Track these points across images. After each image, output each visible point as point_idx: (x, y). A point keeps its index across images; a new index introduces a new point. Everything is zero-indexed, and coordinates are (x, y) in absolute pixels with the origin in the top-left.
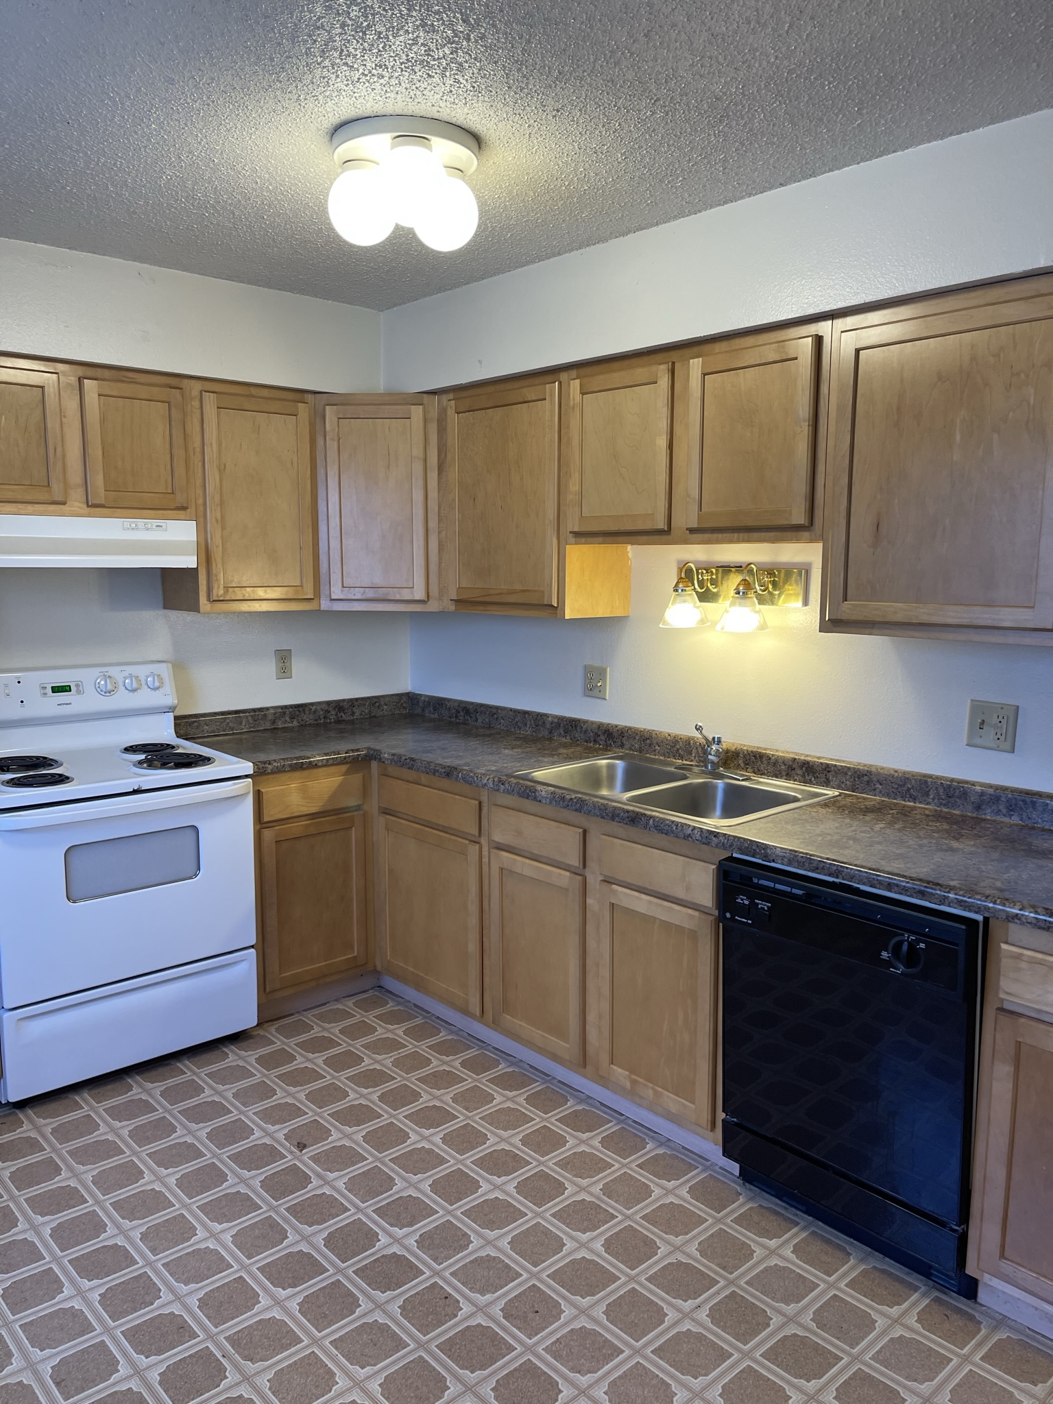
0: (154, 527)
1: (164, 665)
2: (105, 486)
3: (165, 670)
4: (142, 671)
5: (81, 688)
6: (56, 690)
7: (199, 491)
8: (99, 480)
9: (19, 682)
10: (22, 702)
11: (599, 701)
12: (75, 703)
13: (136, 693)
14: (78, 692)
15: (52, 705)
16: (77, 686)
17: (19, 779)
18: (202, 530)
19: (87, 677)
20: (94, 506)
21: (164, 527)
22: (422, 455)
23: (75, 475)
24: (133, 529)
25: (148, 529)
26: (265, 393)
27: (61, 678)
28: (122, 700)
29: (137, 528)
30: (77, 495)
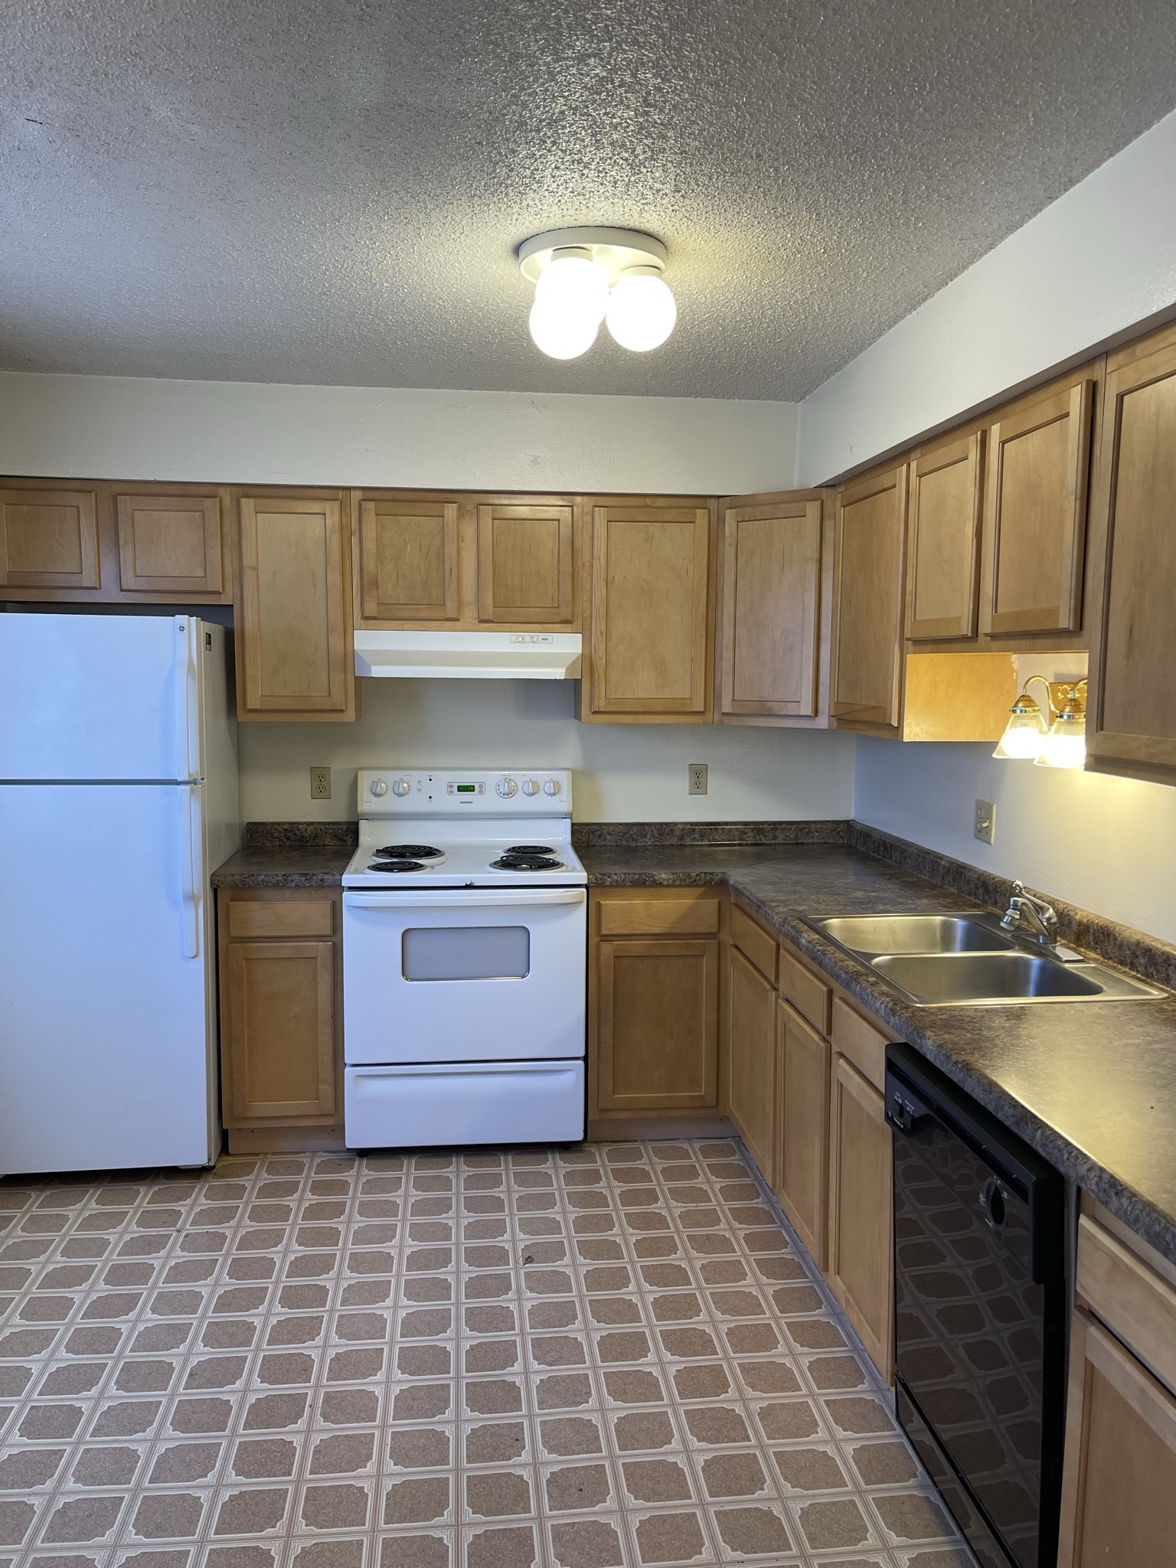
0: (540, 640)
1: (565, 772)
2: (494, 601)
3: (564, 777)
4: (541, 776)
5: (483, 789)
6: (461, 789)
7: (586, 605)
8: (489, 598)
9: (430, 780)
10: (430, 797)
11: (984, 844)
12: (477, 802)
13: (533, 797)
14: (481, 792)
15: (455, 802)
16: (481, 786)
17: (386, 864)
18: (587, 642)
19: (490, 778)
20: (487, 621)
21: (550, 640)
22: (816, 556)
23: (469, 594)
24: (519, 642)
25: (534, 642)
26: (662, 502)
27: (466, 778)
28: (520, 803)
29: (523, 641)
30: (470, 613)
